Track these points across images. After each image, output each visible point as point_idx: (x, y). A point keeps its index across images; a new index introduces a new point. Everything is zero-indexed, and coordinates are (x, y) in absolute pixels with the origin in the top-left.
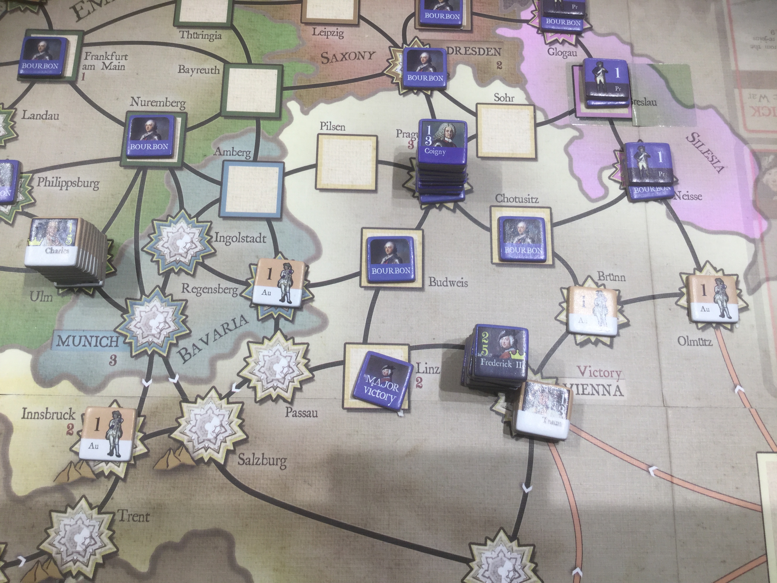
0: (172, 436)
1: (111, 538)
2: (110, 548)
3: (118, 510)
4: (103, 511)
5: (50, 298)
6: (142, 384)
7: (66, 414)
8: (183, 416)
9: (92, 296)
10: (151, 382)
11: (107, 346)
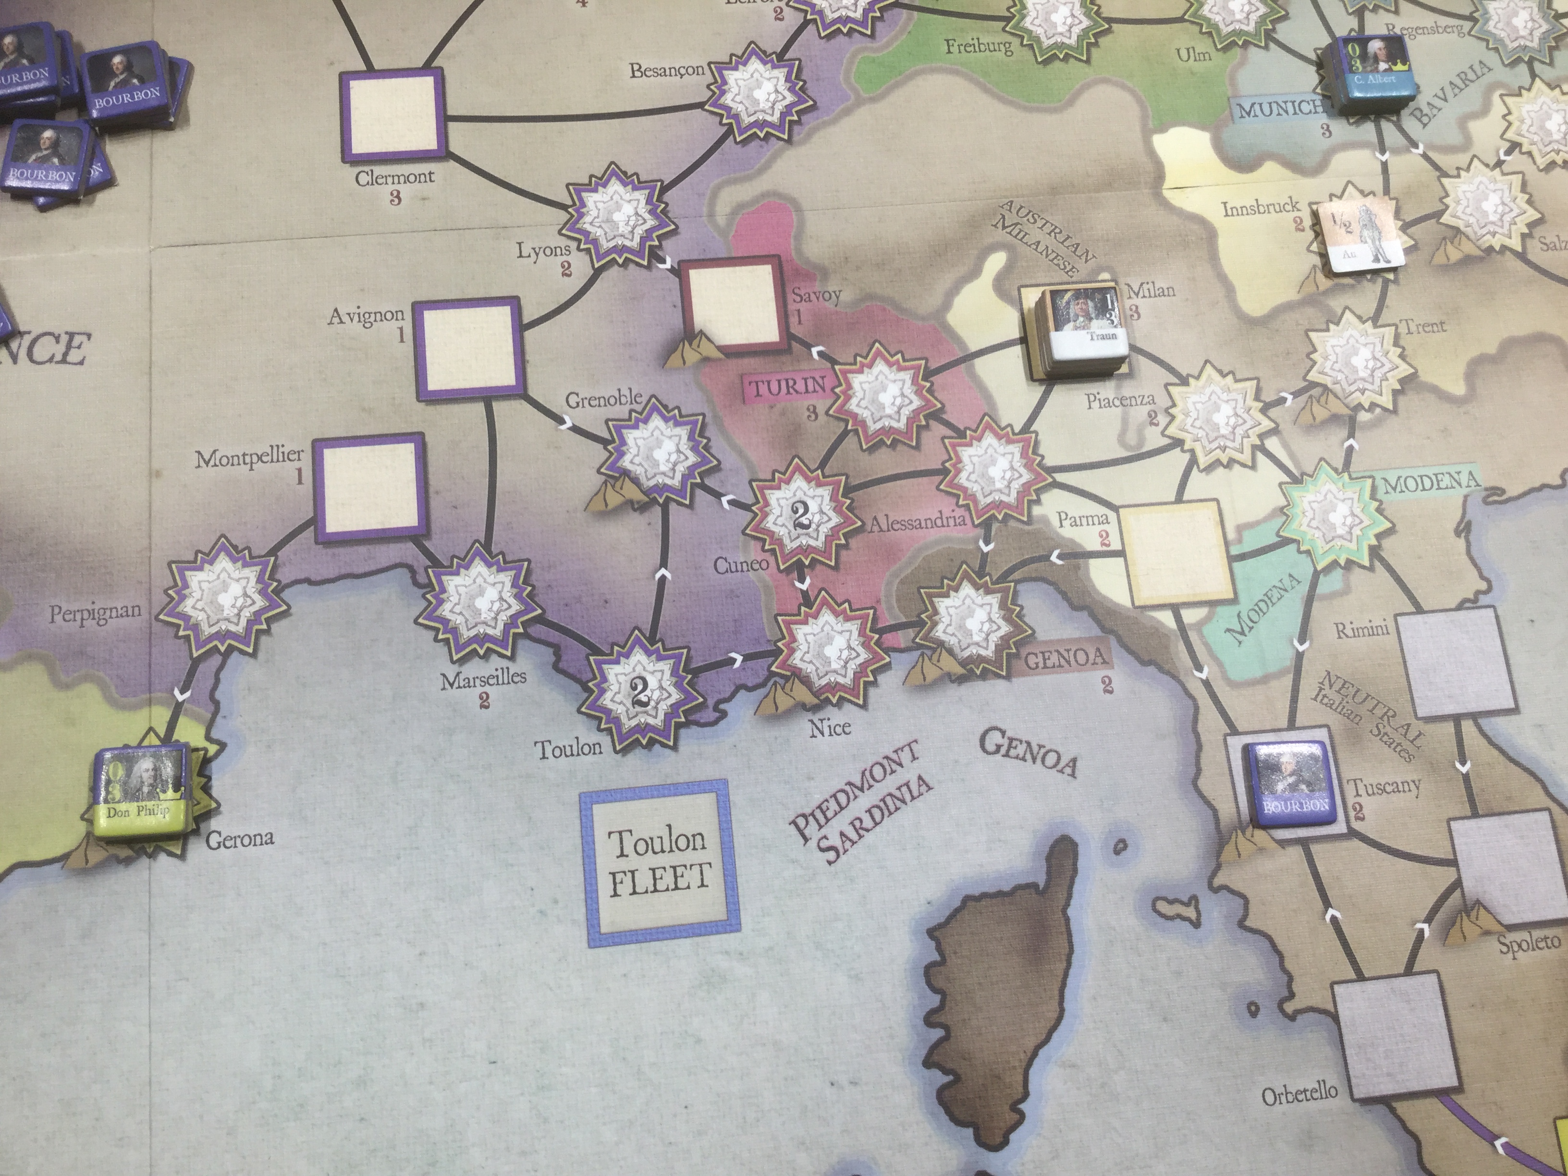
0: (1441, 221)
1: (1402, 356)
2: (1405, 370)
3: (1401, 321)
4: (1378, 324)
5: (1207, 56)
6: (1377, 158)
7: (1286, 206)
8: (1447, 195)
9: (1266, 48)
10: (1387, 155)
11: (1310, 112)
